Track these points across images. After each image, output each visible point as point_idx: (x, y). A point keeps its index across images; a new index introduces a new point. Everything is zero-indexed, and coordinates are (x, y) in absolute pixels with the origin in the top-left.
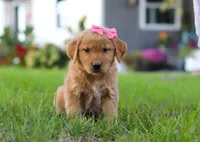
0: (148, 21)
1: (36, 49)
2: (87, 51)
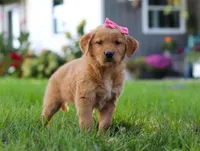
2: (100, 43)
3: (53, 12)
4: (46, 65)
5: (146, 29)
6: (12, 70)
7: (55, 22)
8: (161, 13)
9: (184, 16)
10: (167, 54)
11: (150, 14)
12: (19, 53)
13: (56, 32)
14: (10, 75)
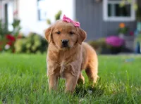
0: (109, 14)
1: (23, 37)
2: (59, 33)
3: (38, 5)
4: (33, 43)
5: (106, 18)
6: (7, 47)
7: (39, 12)
8: (117, 6)
9: (134, 8)
10: (121, 36)
11: (109, 6)
12: (13, 35)
13: (39, 19)
14: (6, 50)
